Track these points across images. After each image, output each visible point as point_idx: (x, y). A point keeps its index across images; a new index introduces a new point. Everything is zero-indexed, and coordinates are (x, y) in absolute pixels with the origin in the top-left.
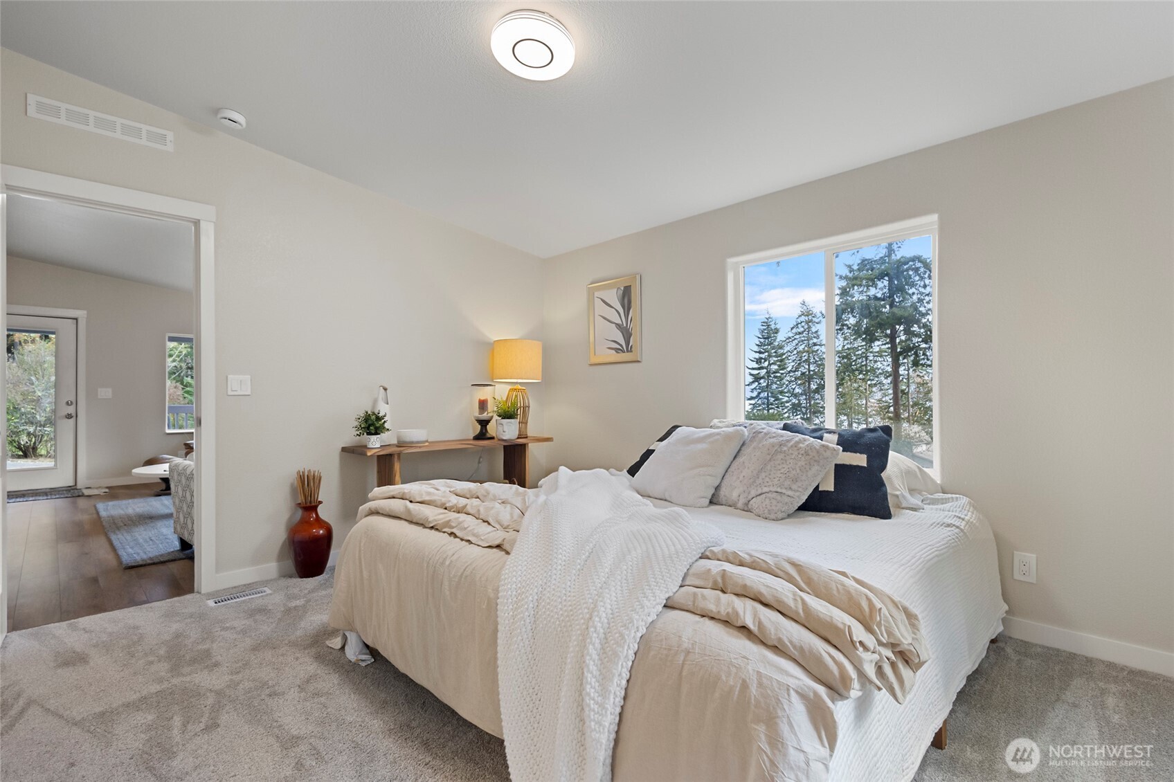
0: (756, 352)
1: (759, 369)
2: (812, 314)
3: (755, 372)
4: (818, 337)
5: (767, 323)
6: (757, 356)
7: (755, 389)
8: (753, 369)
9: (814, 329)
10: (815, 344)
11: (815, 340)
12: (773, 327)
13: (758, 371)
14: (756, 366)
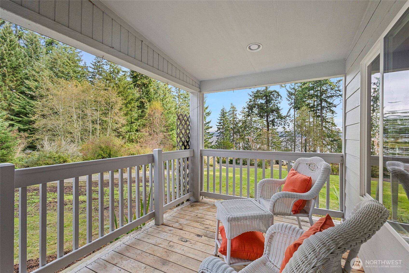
0: (219, 120)
1: (221, 126)
2: (234, 108)
3: (219, 127)
4: (236, 116)
5: (223, 110)
6: (219, 121)
7: (219, 133)
8: (218, 126)
9: (235, 113)
10: (235, 118)
11: (235, 117)
12: (225, 111)
13: (220, 127)
14: (219, 125)
